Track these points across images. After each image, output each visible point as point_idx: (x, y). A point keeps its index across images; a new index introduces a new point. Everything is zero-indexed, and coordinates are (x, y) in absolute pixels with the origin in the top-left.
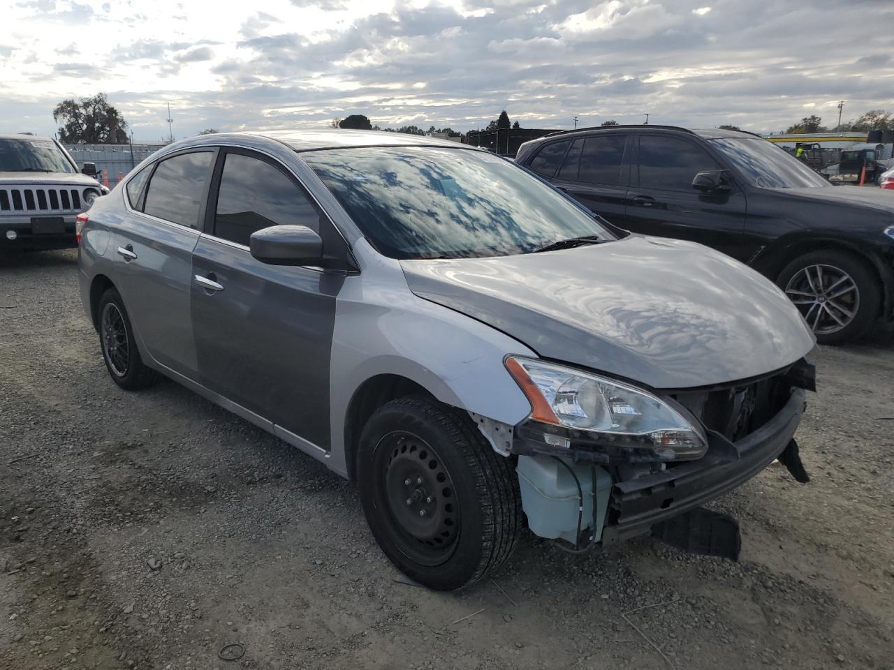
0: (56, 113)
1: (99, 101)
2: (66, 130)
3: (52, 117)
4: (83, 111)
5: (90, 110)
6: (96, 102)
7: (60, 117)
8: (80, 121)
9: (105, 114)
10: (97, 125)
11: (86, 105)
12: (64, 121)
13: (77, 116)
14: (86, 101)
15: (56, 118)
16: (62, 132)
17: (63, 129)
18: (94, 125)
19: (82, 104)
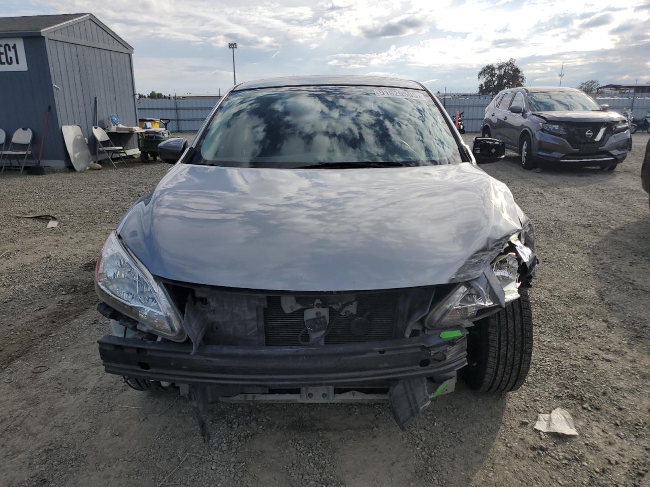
0: (480, 74)
1: (510, 64)
2: (484, 85)
3: (477, 77)
4: (497, 72)
5: (503, 70)
6: (507, 64)
7: (482, 76)
8: (494, 79)
9: (512, 73)
10: (505, 81)
11: (500, 67)
12: (483, 80)
13: (493, 75)
14: (501, 64)
15: (479, 78)
16: (481, 87)
17: (482, 85)
18: (503, 81)
19: (497, 67)
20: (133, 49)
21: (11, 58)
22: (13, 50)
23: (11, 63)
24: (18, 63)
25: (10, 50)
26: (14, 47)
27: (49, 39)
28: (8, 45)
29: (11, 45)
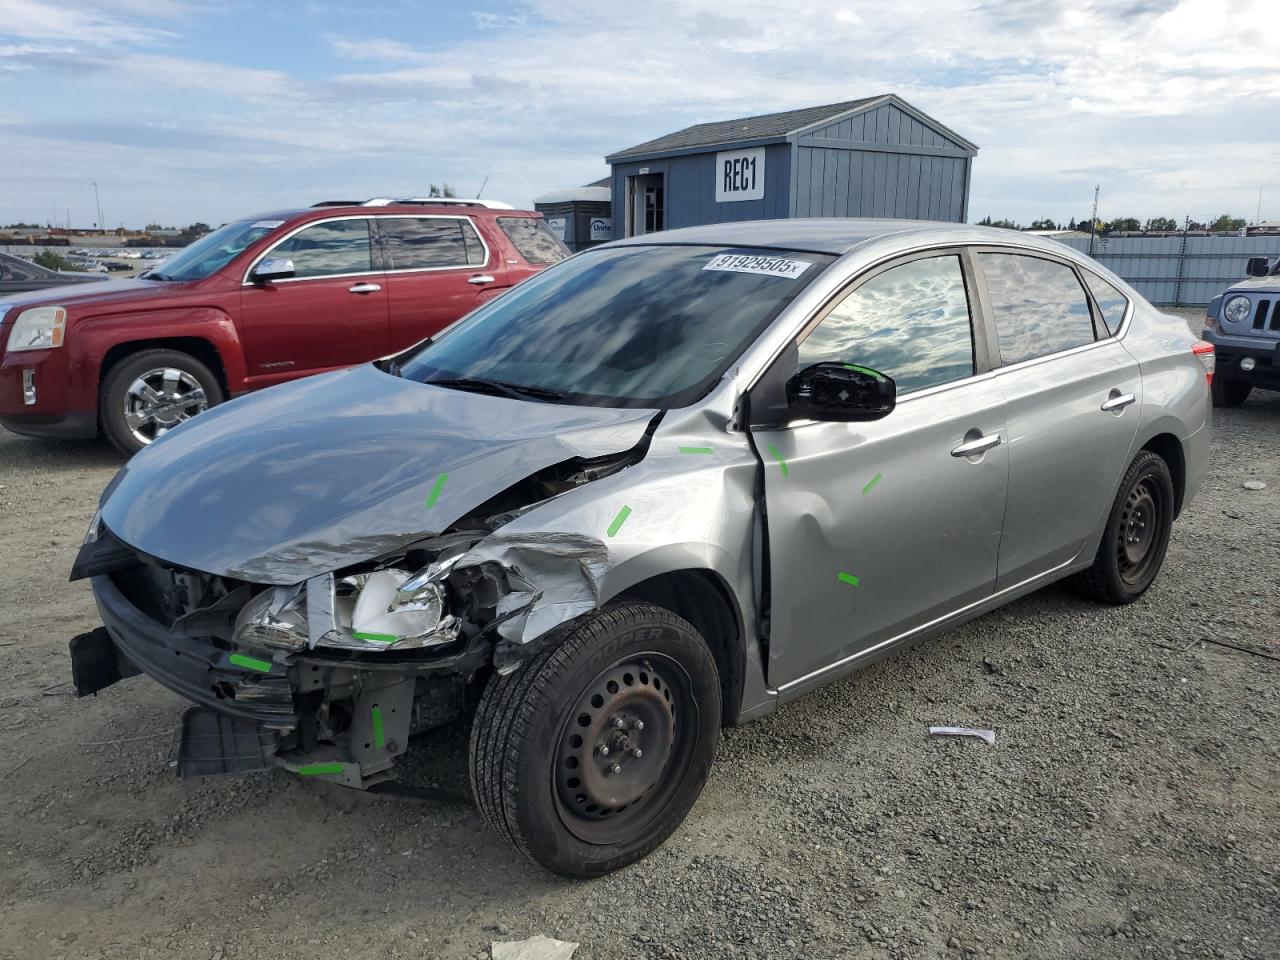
20: (978, 148)
21: (747, 179)
22: (751, 167)
23: (745, 188)
24: (753, 188)
25: (747, 168)
26: (753, 163)
27: (799, 146)
28: (745, 159)
29: (750, 161)
